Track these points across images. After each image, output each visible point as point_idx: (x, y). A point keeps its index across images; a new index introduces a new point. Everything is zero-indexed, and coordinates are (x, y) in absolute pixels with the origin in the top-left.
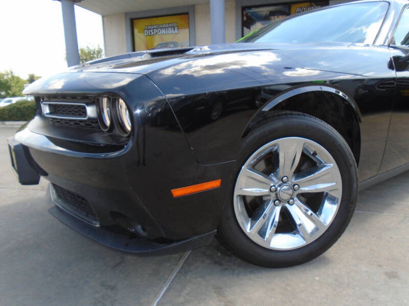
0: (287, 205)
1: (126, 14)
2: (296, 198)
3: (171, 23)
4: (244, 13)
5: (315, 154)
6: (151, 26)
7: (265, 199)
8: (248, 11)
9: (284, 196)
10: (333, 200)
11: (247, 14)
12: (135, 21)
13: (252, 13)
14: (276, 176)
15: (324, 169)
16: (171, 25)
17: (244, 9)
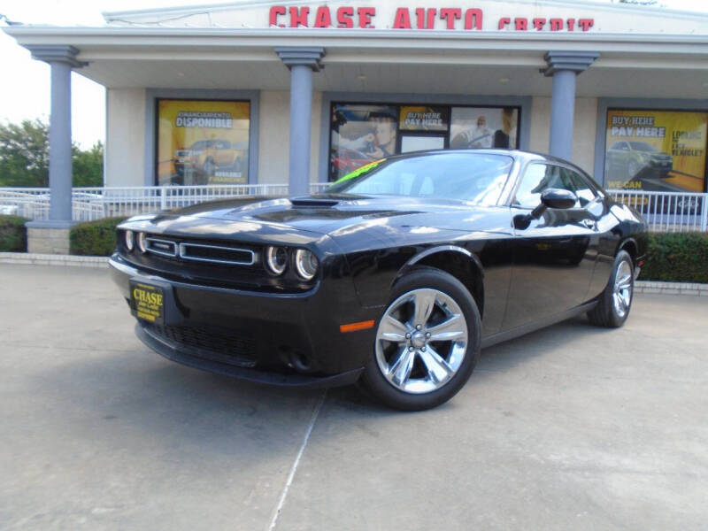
0: (420, 352)
1: (148, 90)
2: (428, 346)
3: (220, 113)
4: (334, 111)
5: (445, 305)
6: (188, 112)
7: (400, 345)
8: (339, 108)
9: (418, 343)
10: (461, 345)
11: (338, 112)
12: (161, 103)
13: (346, 112)
14: (411, 324)
15: (453, 319)
16: (220, 115)
17: (333, 104)
